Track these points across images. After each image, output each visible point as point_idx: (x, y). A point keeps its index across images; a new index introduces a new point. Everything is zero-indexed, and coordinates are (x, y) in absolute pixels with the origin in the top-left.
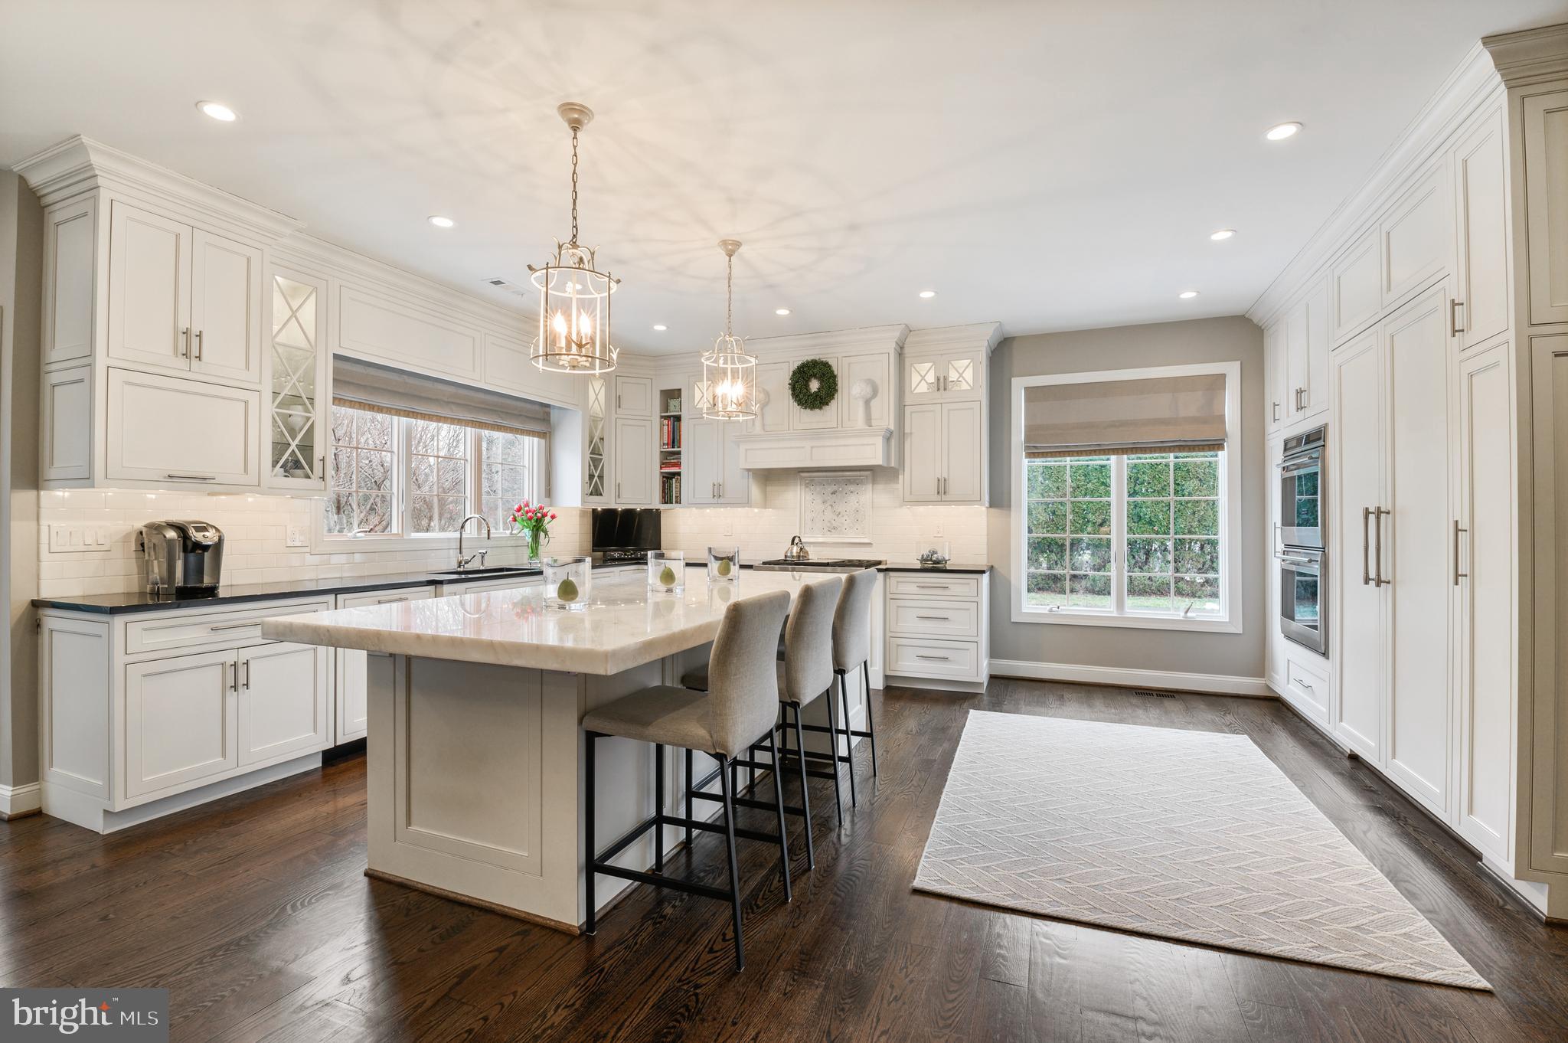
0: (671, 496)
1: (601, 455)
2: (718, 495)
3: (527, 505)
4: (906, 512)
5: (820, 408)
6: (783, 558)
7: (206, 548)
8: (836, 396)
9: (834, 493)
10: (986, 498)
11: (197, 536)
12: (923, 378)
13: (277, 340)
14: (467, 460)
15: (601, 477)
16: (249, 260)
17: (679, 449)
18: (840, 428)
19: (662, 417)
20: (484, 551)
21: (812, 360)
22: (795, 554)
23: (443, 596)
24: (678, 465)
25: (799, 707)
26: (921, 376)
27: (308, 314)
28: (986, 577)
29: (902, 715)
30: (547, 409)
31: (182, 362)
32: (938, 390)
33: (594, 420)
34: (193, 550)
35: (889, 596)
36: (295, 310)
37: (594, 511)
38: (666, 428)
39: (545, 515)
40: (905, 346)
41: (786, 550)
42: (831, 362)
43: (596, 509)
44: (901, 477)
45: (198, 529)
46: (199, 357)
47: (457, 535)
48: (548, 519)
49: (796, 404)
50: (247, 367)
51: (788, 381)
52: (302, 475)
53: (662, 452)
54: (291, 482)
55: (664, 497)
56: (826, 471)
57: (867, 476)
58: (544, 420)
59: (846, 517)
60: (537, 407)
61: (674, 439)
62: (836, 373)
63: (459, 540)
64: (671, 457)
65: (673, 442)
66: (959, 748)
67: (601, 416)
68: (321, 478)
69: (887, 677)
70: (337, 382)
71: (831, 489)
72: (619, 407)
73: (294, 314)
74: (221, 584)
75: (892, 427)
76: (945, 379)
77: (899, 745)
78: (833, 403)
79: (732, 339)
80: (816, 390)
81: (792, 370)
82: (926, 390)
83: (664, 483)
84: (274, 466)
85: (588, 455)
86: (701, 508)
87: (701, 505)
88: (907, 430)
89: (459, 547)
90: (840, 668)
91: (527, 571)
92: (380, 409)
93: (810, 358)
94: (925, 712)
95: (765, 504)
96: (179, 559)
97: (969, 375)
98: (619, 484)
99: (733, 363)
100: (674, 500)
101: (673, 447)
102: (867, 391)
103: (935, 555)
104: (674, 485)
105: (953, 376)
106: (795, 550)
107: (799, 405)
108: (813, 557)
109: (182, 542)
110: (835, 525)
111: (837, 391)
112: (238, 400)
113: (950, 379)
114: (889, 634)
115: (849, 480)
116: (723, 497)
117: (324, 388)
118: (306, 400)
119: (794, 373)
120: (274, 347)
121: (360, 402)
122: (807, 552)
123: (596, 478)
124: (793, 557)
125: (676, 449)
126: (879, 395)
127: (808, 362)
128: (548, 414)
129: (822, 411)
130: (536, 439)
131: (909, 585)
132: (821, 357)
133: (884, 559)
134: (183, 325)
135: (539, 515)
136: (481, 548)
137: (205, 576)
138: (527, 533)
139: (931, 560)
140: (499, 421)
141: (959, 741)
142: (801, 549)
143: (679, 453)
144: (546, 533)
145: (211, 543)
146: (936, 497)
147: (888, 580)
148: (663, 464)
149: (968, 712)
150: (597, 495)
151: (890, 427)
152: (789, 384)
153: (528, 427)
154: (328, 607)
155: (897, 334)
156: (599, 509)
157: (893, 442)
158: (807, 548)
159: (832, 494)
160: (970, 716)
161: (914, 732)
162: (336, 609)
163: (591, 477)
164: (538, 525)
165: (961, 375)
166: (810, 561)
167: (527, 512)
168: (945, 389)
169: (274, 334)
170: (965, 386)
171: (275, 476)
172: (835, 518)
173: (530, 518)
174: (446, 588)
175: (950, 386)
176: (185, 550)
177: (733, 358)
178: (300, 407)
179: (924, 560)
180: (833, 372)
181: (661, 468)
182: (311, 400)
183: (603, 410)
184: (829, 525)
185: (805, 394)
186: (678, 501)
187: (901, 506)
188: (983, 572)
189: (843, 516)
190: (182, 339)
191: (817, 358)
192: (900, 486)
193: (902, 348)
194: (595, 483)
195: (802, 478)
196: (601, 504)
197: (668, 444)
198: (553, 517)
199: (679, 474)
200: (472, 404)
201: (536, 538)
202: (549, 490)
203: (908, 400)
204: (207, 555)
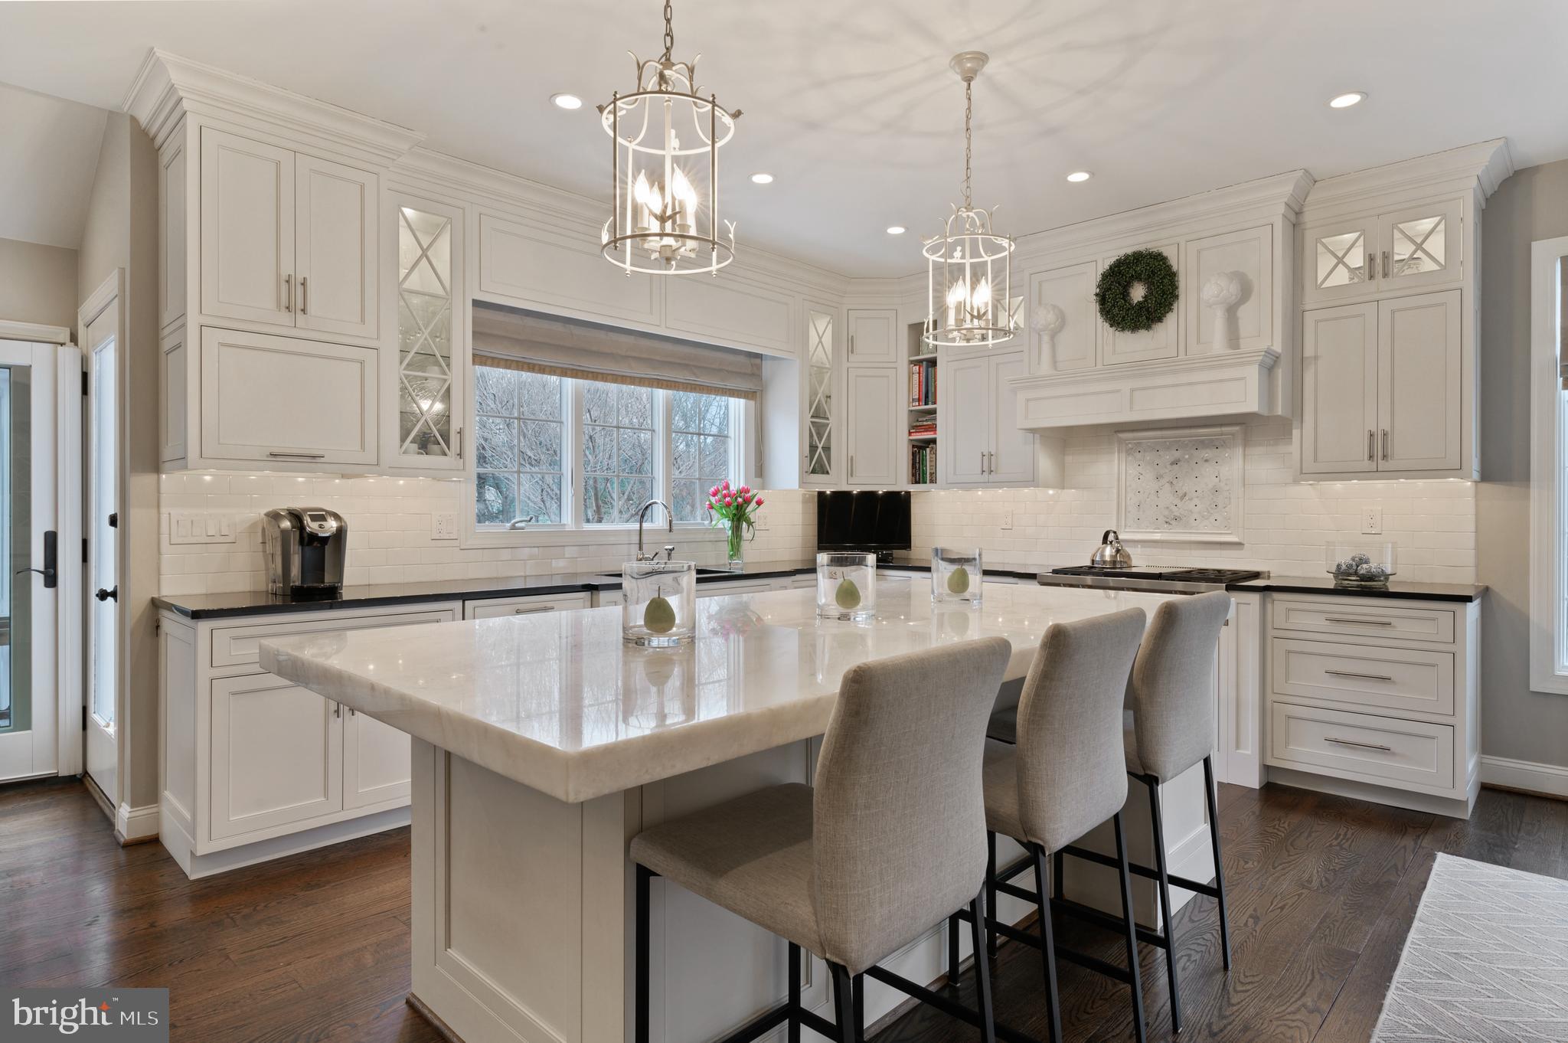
0: (924, 473)
1: (828, 419)
2: (989, 471)
3: (727, 487)
4: (1306, 491)
5: (1148, 327)
6: (1088, 563)
7: (325, 540)
8: (1175, 306)
9: (1175, 463)
10: (1474, 463)
11: (312, 526)
12: (1340, 261)
13: (406, 285)
14: (654, 431)
15: (827, 449)
16: (362, 187)
17: (934, 406)
18: (1182, 356)
19: (911, 362)
20: (671, 547)
21: (1135, 253)
22: (1108, 558)
23: (599, 607)
24: (933, 428)
25: (1044, 854)
26: (1336, 256)
27: (442, 253)
28: (1472, 610)
29: (1292, 845)
30: (758, 361)
31: (285, 318)
32: (1371, 277)
33: (818, 372)
34: (310, 543)
35: (1271, 633)
36: (425, 247)
37: (821, 494)
38: (916, 376)
39: (748, 501)
40: (1305, 209)
41: (1093, 552)
42: (1170, 253)
43: (824, 493)
44: (1296, 433)
45: (314, 518)
46: (303, 310)
47: (637, 526)
48: (753, 504)
49: (1107, 325)
50: (363, 321)
51: (1094, 290)
52: (439, 452)
53: (911, 411)
54: (425, 460)
55: (914, 475)
56: (1161, 429)
57: (1233, 435)
58: (753, 374)
59: (1196, 501)
60: (742, 359)
61: (928, 394)
62: (1175, 268)
63: (638, 533)
64: (924, 419)
65: (927, 397)
66: (1412, 935)
67: (827, 366)
68: (458, 455)
69: (1267, 769)
70: (477, 335)
71: (1169, 456)
72: (852, 352)
73: (425, 253)
74: (345, 583)
75: (1278, 348)
76: (1386, 256)
77: (1282, 908)
78: (1171, 319)
79: (971, 214)
80: (1141, 299)
81: (1101, 271)
82: (1346, 281)
83: (914, 454)
84: (403, 440)
85: (808, 419)
86: (968, 489)
87: (968, 485)
88: (1309, 352)
89: (638, 542)
90: (1149, 772)
91: (727, 574)
92: (542, 369)
93: (1130, 251)
94: (1339, 844)
95: (1062, 484)
96: (294, 553)
97: (1436, 246)
98: (852, 457)
99: (975, 253)
100: (928, 479)
101: (926, 404)
102: (1233, 290)
103: (1365, 566)
104: (928, 457)
105: (1402, 250)
106: (1109, 551)
107: (1111, 326)
108: (1140, 563)
109: (298, 532)
110: (1177, 514)
111: (1177, 297)
112: (352, 360)
113: (1397, 258)
114: (1270, 697)
115: (1202, 442)
116: (996, 473)
117: (462, 343)
118: (440, 359)
119: (1105, 276)
120: (401, 294)
121: (517, 361)
122: (1129, 556)
123: (820, 450)
124: (1105, 562)
125: (930, 406)
126: (1253, 298)
127: (1127, 257)
128: (759, 367)
129: (1151, 332)
130: (742, 401)
131: (1310, 614)
132: (1149, 246)
133: (1267, 570)
134: (287, 270)
135: (740, 500)
136: (669, 543)
137: (326, 574)
138: (726, 524)
139: (1356, 573)
140: (691, 378)
141: (1411, 922)
142: (1118, 551)
143: (934, 412)
144: (750, 524)
145: (327, 535)
146: (1367, 465)
147: (1269, 606)
148: (914, 428)
149: (1434, 858)
150: (823, 473)
151: (1273, 348)
152: (1097, 295)
153: (731, 384)
154: (453, 615)
155: (1287, 189)
156: (828, 492)
157: (1280, 373)
158: (1129, 550)
159: (1172, 464)
160: (1436, 866)
161: (1315, 884)
162: (463, 619)
163: (813, 448)
164: (739, 510)
165: (1419, 247)
166: (1134, 570)
167: (725, 496)
168: (1385, 275)
169: (401, 280)
170: (1428, 266)
171: (403, 453)
172: (1177, 501)
173: (729, 505)
174: (603, 595)
175: (1396, 268)
176: (301, 542)
177: (974, 244)
178: (436, 368)
179: (1340, 573)
180: (1169, 267)
181: (910, 433)
182: (447, 358)
183: (830, 357)
184: (1166, 513)
185: (1121, 308)
186: (933, 481)
187: (1296, 481)
188: (1468, 599)
189: (1191, 499)
190: (284, 287)
191: (1141, 248)
192: (1294, 447)
193: (1298, 214)
194: (817, 460)
195: (1120, 441)
196: (830, 485)
197: (919, 400)
198: (759, 503)
199: (934, 441)
200: (658, 358)
201: (736, 529)
202: (760, 466)
203: (1310, 300)
204: (328, 549)
